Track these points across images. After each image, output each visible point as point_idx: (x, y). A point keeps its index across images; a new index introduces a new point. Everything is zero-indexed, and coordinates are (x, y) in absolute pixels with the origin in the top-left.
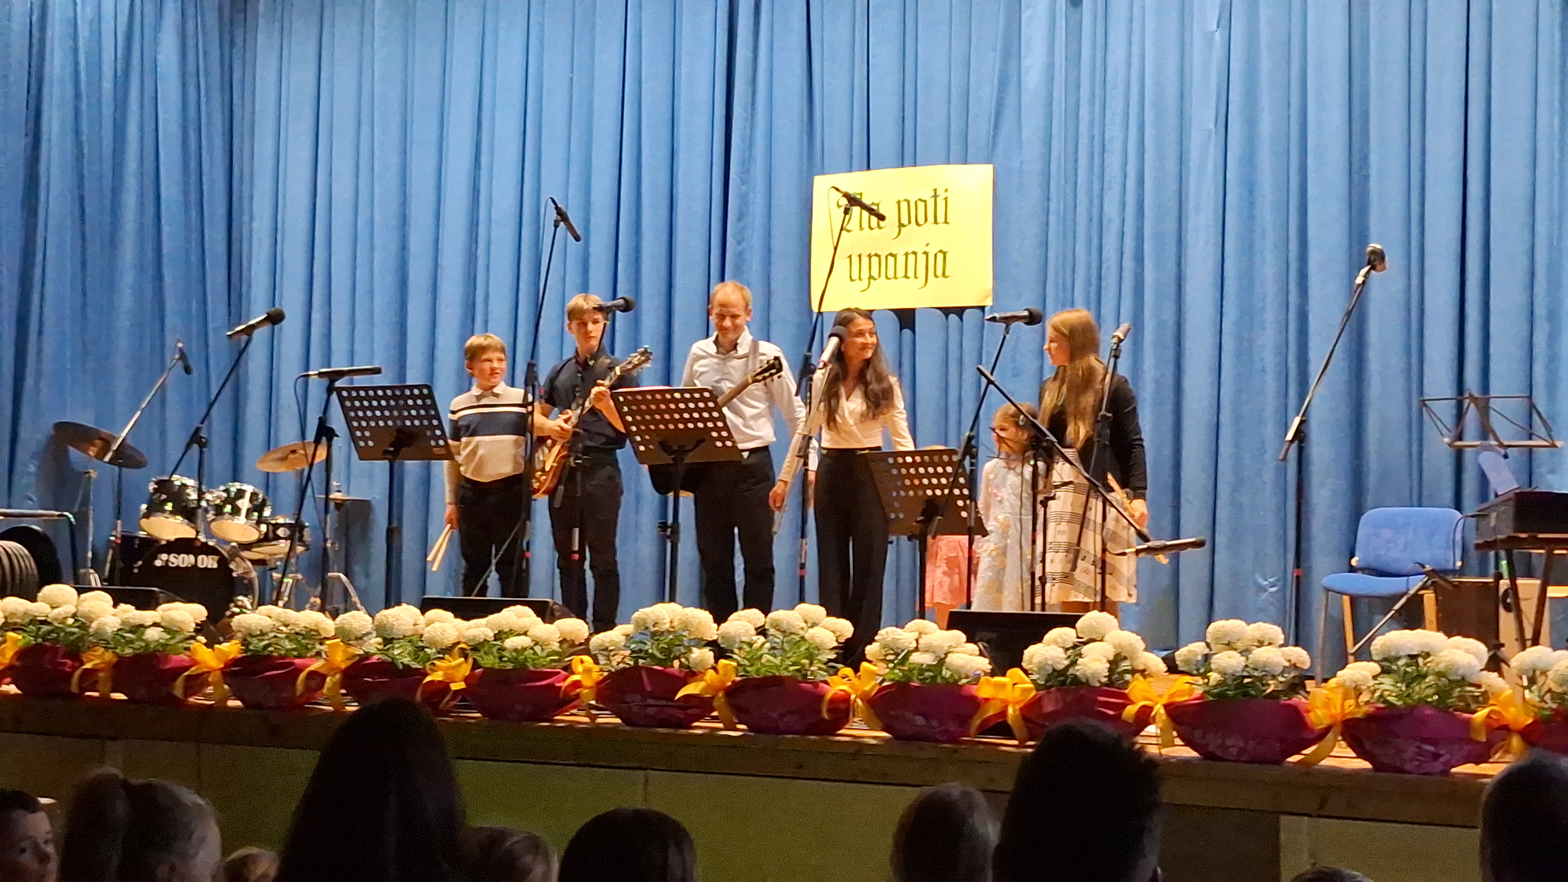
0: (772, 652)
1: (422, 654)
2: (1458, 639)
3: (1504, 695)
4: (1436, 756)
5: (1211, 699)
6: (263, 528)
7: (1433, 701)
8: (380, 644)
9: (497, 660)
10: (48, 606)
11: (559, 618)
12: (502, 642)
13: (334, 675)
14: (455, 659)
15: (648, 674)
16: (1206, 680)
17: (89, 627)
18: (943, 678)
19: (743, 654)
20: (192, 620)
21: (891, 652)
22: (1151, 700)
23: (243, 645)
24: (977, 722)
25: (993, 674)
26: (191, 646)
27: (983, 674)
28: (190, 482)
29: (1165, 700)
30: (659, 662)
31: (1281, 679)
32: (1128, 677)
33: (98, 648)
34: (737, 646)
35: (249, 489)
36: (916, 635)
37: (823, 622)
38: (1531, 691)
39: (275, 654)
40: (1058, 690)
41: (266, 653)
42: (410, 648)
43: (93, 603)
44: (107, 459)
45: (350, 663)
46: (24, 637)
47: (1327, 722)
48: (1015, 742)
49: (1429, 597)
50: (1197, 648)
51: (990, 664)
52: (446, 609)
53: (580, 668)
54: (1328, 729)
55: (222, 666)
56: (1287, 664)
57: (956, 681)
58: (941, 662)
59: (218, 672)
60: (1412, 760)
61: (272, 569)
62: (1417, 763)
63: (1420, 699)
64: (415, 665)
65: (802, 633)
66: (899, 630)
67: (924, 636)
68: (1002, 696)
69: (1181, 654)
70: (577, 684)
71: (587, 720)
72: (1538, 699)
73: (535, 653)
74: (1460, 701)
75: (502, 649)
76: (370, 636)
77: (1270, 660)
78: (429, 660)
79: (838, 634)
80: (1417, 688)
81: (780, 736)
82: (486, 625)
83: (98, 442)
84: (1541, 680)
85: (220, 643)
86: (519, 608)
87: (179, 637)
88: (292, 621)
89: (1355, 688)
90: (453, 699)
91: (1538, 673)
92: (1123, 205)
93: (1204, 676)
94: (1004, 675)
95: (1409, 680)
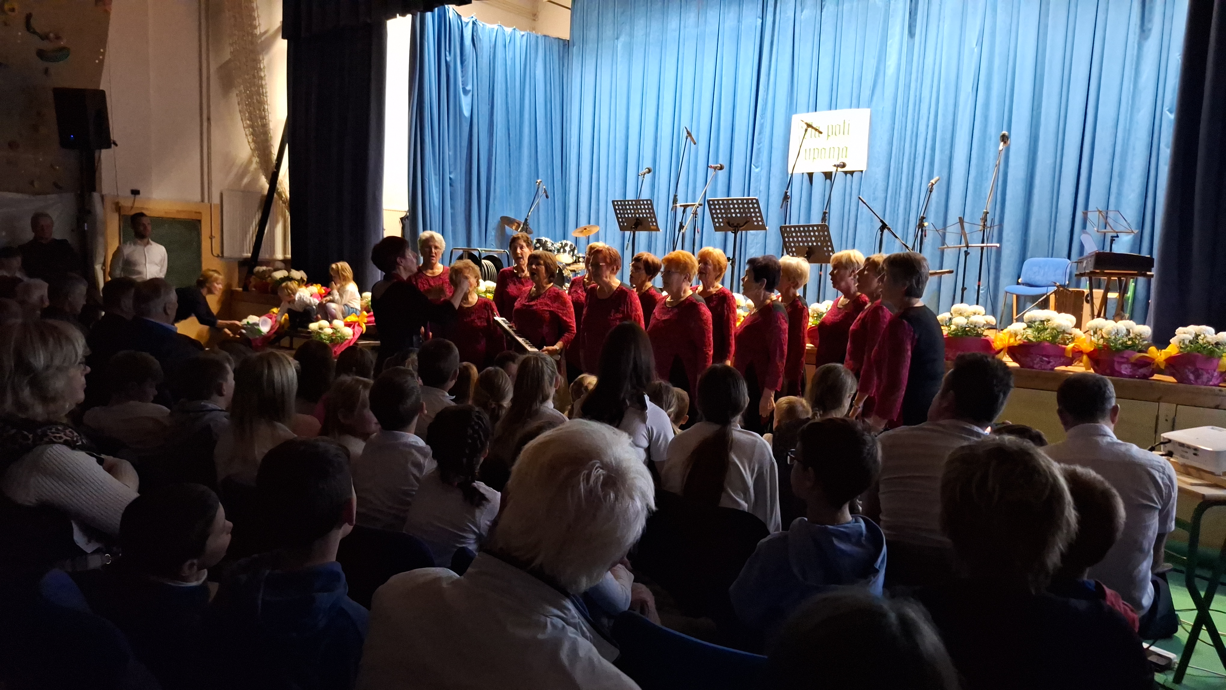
2: (1063, 314)
3: (1082, 338)
4: (1049, 362)
6: (575, 258)
7: (1050, 340)
16: (950, 329)
28: (548, 240)
31: (982, 329)
35: (569, 243)
38: (1093, 337)
47: (1001, 347)
49: (1052, 296)
50: (946, 315)
54: (1002, 350)
56: (986, 323)
60: (1037, 363)
62: (1039, 365)
63: (1044, 339)
72: (1096, 340)
74: (1062, 340)
77: (978, 321)
80: (1043, 335)
84: (1099, 333)
89: (1015, 334)
91: (1098, 330)
92: (928, 126)
93: (949, 326)
95: (1039, 331)
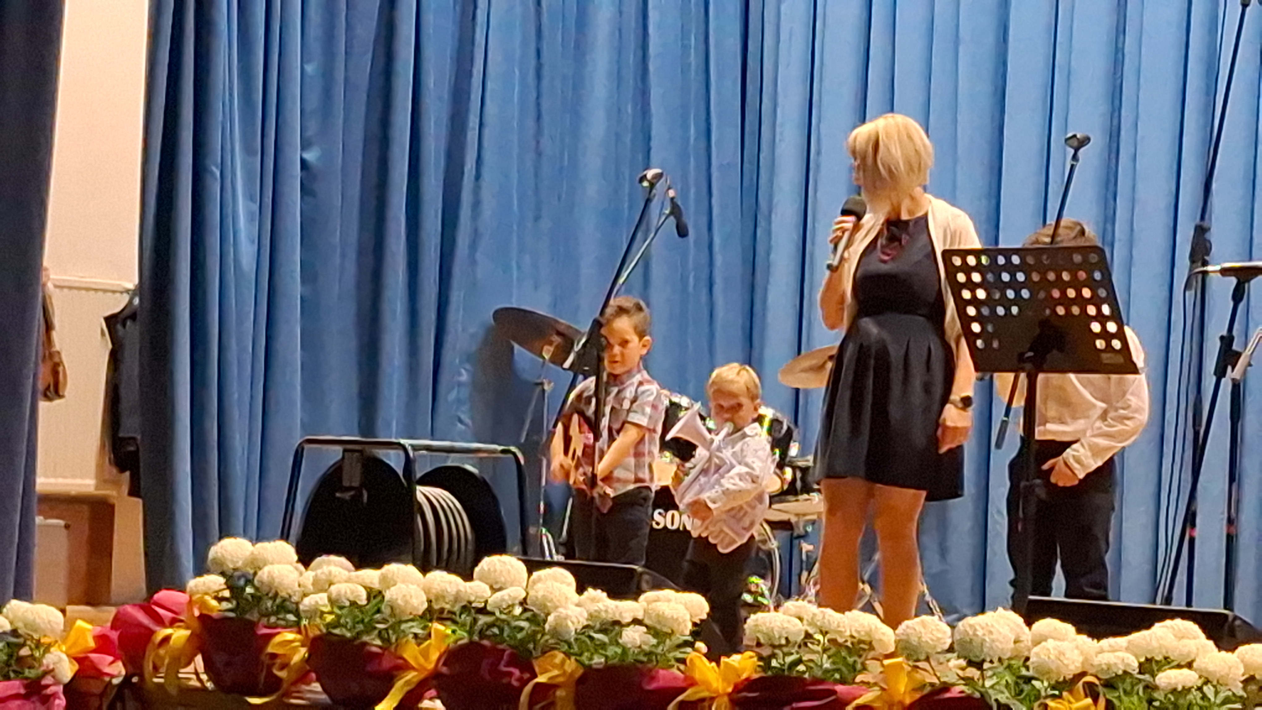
1: (1027, 688)
8: (963, 669)
9: (1145, 704)
10: (487, 588)
11: (1243, 644)
12: (1153, 676)
14: (1078, 700)
17: (545, 621)
20: (688, 617)
23: (761, 658)
26: (688, 658)
28: (684, 401)
33: (556, 652)
39: (807, 675)
41: (794, 674)
42: (1009, 678)
43: (549, 584)
44: (567, 363)
45: (917, 696)
46: (454, 632)
52: (1063, 619)
55: (730, 690)
59: (726, 699)
61: (799, 537)
64: (1016, 705)
73: (1204, 697)
75: (1150, 688)
76: (949, 655)
78: (1038, 698)
85: (729, 656)
86: (1178, 622)
87: (668, 644)
88: (834, 626)
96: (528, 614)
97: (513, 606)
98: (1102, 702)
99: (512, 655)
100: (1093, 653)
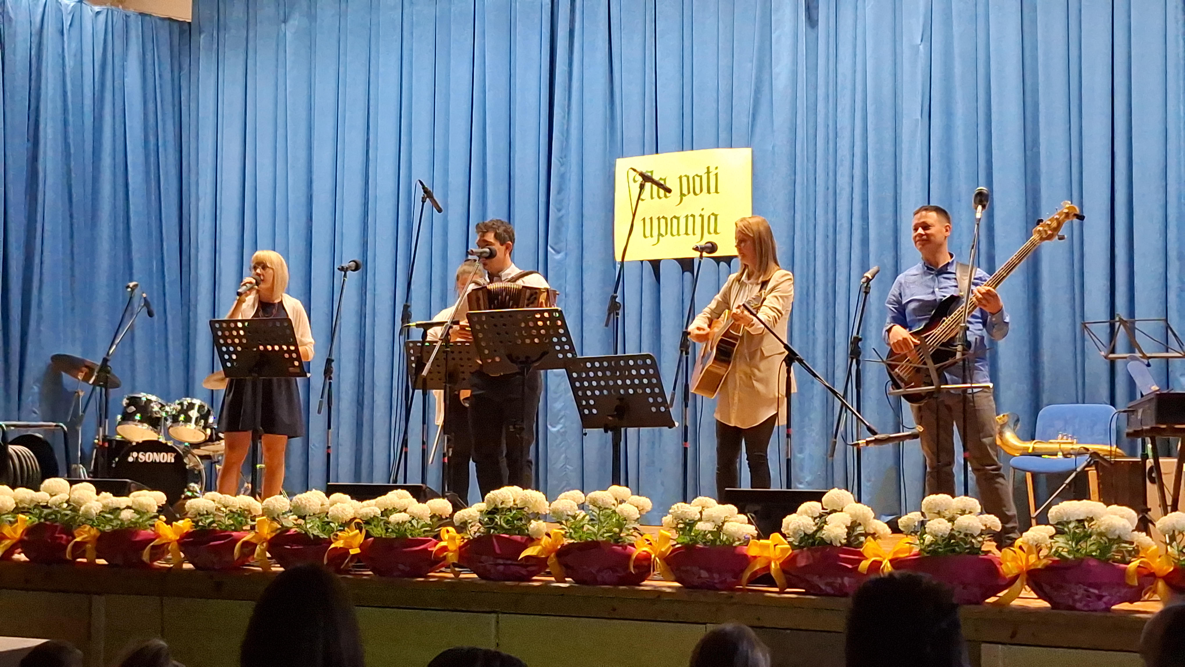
0: (590, 523)
1: (328, 527)
2: (1114, 507)
3: (1150, 550)
4: (1100, 597)
5: (925, 555)
6: (209, 431)
7: (1095, 556)
8: (296, 520)
9: (384, 531)
10: (48, 495)
11: (430, 499)
12: (388, 517)
13: (262, 544)
14: (352, 531)
15: (497, 541)
16: (922, 541)
17: (79, 510)
18: (721, 541)
19: (569, 524)
20: (156, 503)
21: (681, 521)
22: (881, 557)
23: (193, 522)
24: (747, 574)
25: (759, 537)
26: (155, 523)
27: (751, 538)
28: (153, 398)
29: (890, 558)
30: (506, 531)
31: (980, 539)
32: (862, 539)
33: (85, 525)
34: (565, 517)
35: (197, 402)
36: (700, 509)
37: (630, 500)
38: (1171, 546)
39: (218, 528)
40: (809, 549)
41: (211, 528)
42: (318, 523)
43: (81, 491)
44: (91, 382)
45: (274, 534)
46: (30, 518)
47: (1015, 572)
48: (777, 590)
49: (1092, 473)
50: (915, 516)
51: (756, 529)
52: (345, 493)
53: (446, 536)
54: (1016, 577)
55: (178, 538)
56: (984, 528)
57: (732, 543)
58: (720, 528)
59: (176, 543)
60: (1080, 601)
61: (215, 462)
62: (1084, 603)
63: (1087, 554)
64: (323, 536)
65: (613, 507)
66: (687, 505)
67: (706, 510)
68: (766, 554)
69: (902, 521)
70: (444, 549)
71: (452, 575)
72: (1176, 552)
73: (412, 526)
74: (1118, 554)
75: (387, 523)
76: (289, 514)
77: (971, 525)
78: (333, 532)
79: (641, 508)
80: (1084, 545)
81: (598, 586)
82: (375, 505)
83: (84, 369)
84: (1179, 538)
85: (177, 520)
86: (399, 491)
87: (145, 517)
88: (231, 503)
89: (1036, 545)
90: (351, 560)
91: (1176, 533)
92: (852, 177)
94: (768, 538)
95: (1078, 539)
96: (71, 507)
97: (62, 503)
98: (364, 531)
99: (61, 529)
100: (359, 508)
